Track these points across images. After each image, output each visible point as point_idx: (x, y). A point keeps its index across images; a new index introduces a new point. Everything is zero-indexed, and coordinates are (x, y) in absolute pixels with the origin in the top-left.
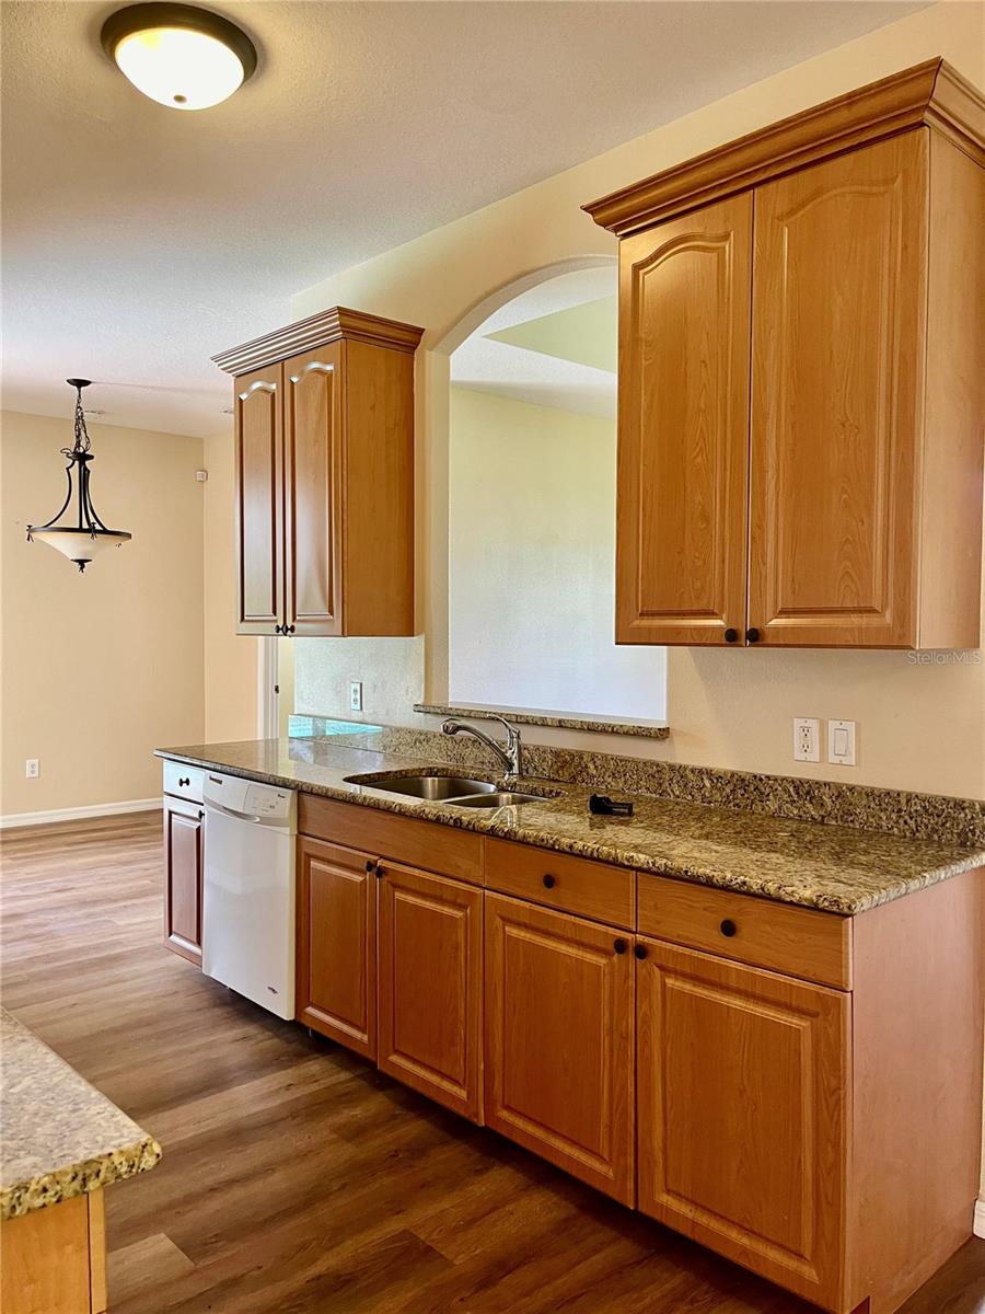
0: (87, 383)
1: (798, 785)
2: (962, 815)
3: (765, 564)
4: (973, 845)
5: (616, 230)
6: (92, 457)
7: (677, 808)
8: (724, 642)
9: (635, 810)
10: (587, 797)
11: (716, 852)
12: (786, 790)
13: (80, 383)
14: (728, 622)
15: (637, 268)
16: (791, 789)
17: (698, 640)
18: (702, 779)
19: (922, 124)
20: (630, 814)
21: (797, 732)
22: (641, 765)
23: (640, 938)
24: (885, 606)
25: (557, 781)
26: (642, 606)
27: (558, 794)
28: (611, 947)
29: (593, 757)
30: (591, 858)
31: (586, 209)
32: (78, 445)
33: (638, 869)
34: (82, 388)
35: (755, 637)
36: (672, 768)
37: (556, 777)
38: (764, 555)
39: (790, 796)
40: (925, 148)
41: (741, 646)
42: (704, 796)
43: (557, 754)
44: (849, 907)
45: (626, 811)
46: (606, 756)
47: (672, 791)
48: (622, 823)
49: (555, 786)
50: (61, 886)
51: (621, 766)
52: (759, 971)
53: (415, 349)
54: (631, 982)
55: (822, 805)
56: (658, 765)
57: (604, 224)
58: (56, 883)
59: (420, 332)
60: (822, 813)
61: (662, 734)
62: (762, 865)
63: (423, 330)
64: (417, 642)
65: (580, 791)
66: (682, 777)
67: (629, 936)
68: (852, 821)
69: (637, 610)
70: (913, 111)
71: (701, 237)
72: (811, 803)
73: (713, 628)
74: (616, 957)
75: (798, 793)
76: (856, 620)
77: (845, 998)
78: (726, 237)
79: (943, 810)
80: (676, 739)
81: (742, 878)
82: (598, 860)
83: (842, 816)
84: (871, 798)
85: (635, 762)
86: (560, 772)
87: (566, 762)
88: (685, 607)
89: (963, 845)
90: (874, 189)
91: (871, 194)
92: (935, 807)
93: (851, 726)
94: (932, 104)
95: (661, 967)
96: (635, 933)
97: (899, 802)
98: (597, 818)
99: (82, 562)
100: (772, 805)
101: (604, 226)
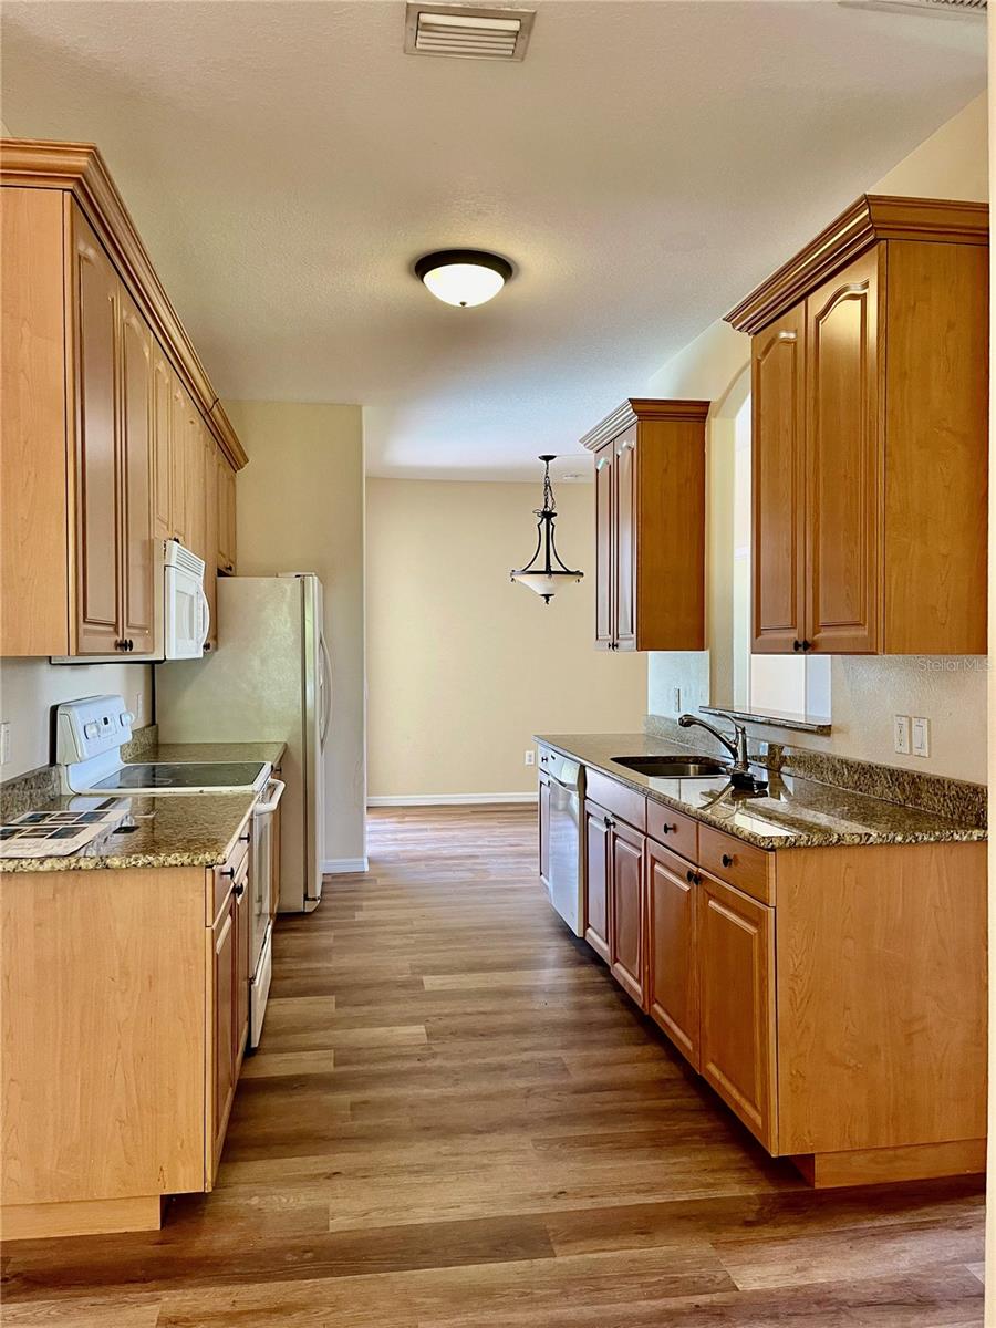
0: (552, 457)
5: (747, 331)
6: (555, 515)
12: (886, 778)
13: (547, 458)
14: (798, 634)
16: (888, 777)
18: (843, 768)
19: (877, 239)
21: (896, 729)
22: (812, 756)
23: (699, 870)
24: (865, 619)
32: (546, 506)
34: (550, 462)
36: (828, 758)
39: (888, 782)
42: (844, 782)
47: (828, 778)
50: (513, 842)
52: (738, 893)
53: (705, 418)
55: (904, 790)
58: (513, 840)
59: (707, 404)
60: (905, 798)
61: (825, 731)
63: (709, 402)
64: (706, 653)
66: (833, 766)
67: (695, 869)
68: (920, 804)
72: (899, 788)
75: (892, 780)
77: (768, 911)
79: (967, 795)
80: (834, 735)
83: (914, 799)
84: (929, 784)
93: (925, 723)
94: (877, 225)
95: (707, 891)
96: (698, 866)
99: (547, 597)
100: (879, 790)
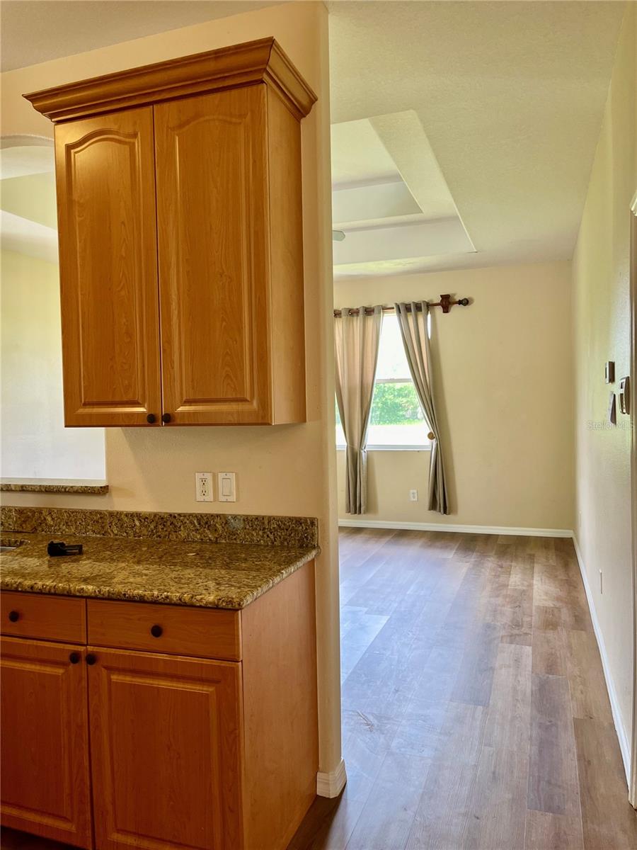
1: (200, 517)
2: (301, 528)
3: (173, 368)
4: (307, 546)
5: (51, 116)
7: (116, 543)
8: (147, 423)
9: (84, 549)
10: (46, 544)
11: (146, 575)
12: (192, 523)
14: (149, 409)
15: (69, 148)
16: (195, 522)
17: (127, 422)
18: (134, 520)
19: (262, 82)
20: (81, 552)
21: (198, 483)
22: (88, 514)
23: (90, 648)
24: (252, 396)
25: (21, 532)
26: (85, 399)
27: (22, 543)
28: (67, 659)
29: (50, 511)
30: (49, 593)
31: (27, 97)
33: (87, 597)
35: (168, 419)
36: (111, 514)
37: (20, 529)
38: (172, 362)
39: (195, 526)
40: (264, 97)
41: (159, 426)
42: (135, 533)
43: (20, 511)
44: (239, 604)
45: (77, 551)
46: (61, 509)
47: (112, 531)
48: (74, 561)
49: (19, 537)
51: (73, 516)
52: (179, 659)
54: (84, 683)
55: (216, 530)
56: (100, 514)
57: (42, 110)
60: (216, 536)
61: (103, 491)
62: (178, 580)
65: (40, 538)
66: (119, 520)
67: (82, 649)
68: (235, 539)
69: (81, 401)
70: (255, 71)
71: (117, 133)
72: (208, 529)
73: (138, 414)
74: (71, 667)
75: (199, 524)
76: (234, 407)
77: (238, 666)
78: (135, 135)
79: (290, 526)
80: (114, 493)
81: (165, 593)
82: (55, 594)
83: (229, 536)
84: (246, 523)
85: (83, 512)
86: (24, 525)
87: (28, 517)
88: (117, 399)
89: (301, 546)
90: (234, 120)
91: (230, 123)
92: (285, 524)
93: (233, 476)
94: (268, 69)
95: (106, 668)
96: (87, 645)
97: (264, 523)
98: (54, 560)
100: (183, 534)
101: (42, 113)
